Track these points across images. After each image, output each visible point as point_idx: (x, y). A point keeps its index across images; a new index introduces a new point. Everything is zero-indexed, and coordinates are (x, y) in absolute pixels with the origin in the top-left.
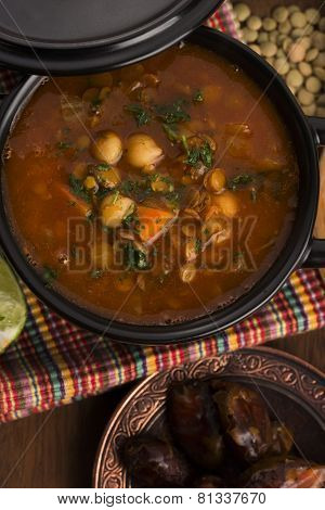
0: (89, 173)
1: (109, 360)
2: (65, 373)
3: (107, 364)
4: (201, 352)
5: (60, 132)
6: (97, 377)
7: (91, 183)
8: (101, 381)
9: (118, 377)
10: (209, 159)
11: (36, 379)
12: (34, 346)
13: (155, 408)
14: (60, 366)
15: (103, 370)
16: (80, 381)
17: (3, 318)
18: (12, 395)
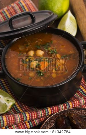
2: (27, 113)
3: (38, 111)
4: (62, 107)
6: (35, 113)
10: (56, 52)
11: (19, 114)
17: (9, 100)
18: (12, 117)
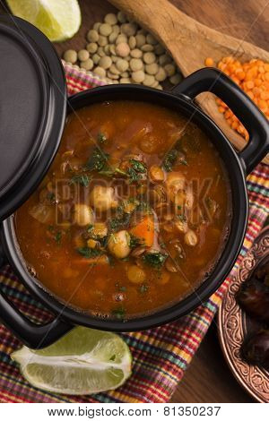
0: (85, 239)
1: (191, 319)
2: (176, 351)
3: (192, 323)
5: (48, 232)
6: (194, 335)
7: (93, 243)
8: (198, 335)
9: (204, 324)
10: (141, 167)
11: (163, 369)
12: (143, 350)
13: (239, 318)
14: (169, 349)
15: (193, 329)
16: (187, 347)
17: (114, 356)
18: (159, 391)
